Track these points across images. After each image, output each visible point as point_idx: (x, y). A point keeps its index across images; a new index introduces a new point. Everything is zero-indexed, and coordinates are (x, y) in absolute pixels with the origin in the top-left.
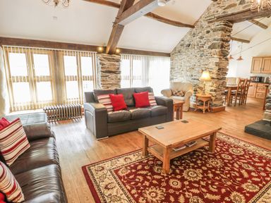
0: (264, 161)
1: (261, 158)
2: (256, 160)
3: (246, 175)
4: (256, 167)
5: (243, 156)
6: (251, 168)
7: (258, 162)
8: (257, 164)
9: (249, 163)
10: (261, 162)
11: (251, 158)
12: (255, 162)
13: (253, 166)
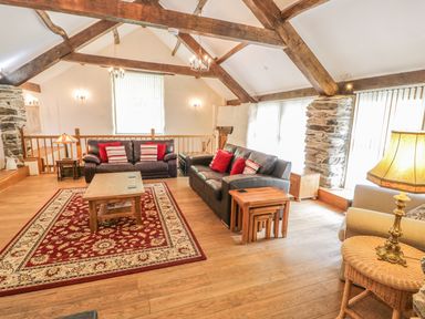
0: (59, 255)
1: (65, 257)
2: (69, 250)
3: (72, 228)
4: (65, 240)
5: (91, 244)
6: (71, 236)
7: (66, 248)
8: (67, 244)
9: (77, 240)
10: (62, 251)
11: (79, 247)
12: (71, 246)
13: (70, 240)
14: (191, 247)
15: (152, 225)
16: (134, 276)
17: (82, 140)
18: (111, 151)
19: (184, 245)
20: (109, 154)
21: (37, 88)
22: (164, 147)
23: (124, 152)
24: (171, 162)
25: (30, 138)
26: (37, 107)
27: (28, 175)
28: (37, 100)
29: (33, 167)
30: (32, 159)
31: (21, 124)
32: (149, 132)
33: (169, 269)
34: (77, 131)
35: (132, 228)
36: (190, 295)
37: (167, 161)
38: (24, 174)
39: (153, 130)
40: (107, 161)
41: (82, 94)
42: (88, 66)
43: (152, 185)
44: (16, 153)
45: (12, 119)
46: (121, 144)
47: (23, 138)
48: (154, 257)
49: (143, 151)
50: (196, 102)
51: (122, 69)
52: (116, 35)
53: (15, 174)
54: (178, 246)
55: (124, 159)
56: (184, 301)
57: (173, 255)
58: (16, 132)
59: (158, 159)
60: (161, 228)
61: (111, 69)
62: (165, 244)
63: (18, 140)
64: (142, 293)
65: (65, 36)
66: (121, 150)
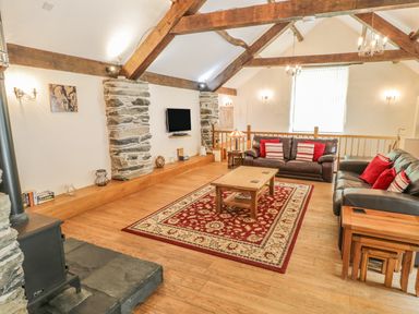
14: (279, 255)
15: (263, 223)
16: (214, 257)
17: (252, 136)
18: (270, 147)
19: (274, 251)
20: (267, 149)
21: (233, 92)
22: (323, 147)
23: (281, 149)
24: (326, 165)
25: (218, 132)
26: (232, 108)
27: (213, 161)
28: (231, 101)
29: (218, 155)
30: (218, 148)
31: (214, 120)
32: (312, 131)
33: (244, 265)
34: (249, 127)
35: (246, 220)
36: (240, 296)
37: (321, 163)
38: (211, 159)
39: (316, 129)
40: (264, 156)
41: (267, 94)
42: (274, 68)
43: (297, 186)
44: (208, 143)
45: (207, 117)
46: (280, 140)
47: (213, 131)
48: (241, 249)
49: (299, 150)
50: (392, 94)
51: (298, 67)
52: (297, 33)
53: (203, 158)
54: (268, 250)
55: (280, 157)
56: (230, 298)
57: (258, 255)
58: (209, 127)
59: (314, 160)
60: (268, 228)
61: (288, 68)
62: (259, 243)
63: (210, 133)
64: (208, 273)
65: (245, 46)
66: (279, 147)
